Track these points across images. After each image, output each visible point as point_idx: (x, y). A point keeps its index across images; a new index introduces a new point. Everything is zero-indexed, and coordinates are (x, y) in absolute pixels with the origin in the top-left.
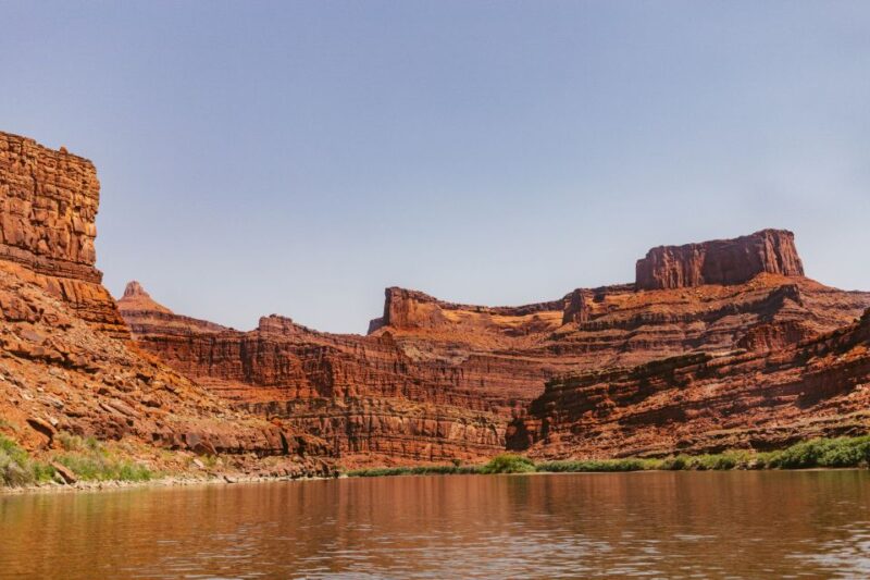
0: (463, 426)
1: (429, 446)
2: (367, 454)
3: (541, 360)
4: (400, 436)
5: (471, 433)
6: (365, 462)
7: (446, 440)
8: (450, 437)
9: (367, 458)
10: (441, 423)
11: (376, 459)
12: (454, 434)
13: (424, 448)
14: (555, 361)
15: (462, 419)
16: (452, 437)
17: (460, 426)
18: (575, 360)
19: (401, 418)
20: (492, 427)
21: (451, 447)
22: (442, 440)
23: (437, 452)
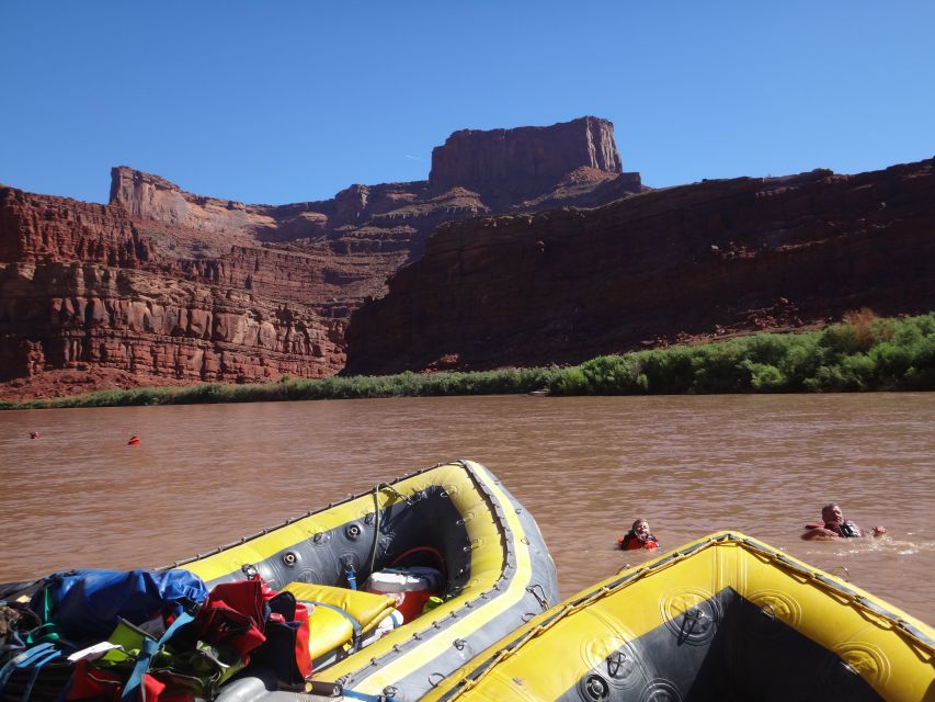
0: (257, 323)
1: (199, 353)
2: (81, 368)
3: (323, 258)
4: (146, 336)
5: (267, 334)
6: (79, 382)
7: (228, 345)
8: (235, 340)
9: (83, 375)
10: (220, 315)
11: (102, 376)
12: (241, 335)
13: (190, 357)
14: (341, 260)
15: (254, 311)
16: (238, 339)
17: (251, 322)
18: (366, 260)
19: (149, 305)
20: (300, 327)
21: (239, 357)
22: (221, 344)
23: (214, 365)
